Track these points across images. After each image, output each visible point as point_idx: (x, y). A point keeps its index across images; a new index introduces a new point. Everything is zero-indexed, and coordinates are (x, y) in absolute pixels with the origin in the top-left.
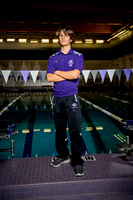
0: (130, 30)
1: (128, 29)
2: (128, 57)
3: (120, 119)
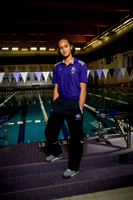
0: (101, 40)
1: (99, 39)
2: (99, 61)
3: (94, 109)
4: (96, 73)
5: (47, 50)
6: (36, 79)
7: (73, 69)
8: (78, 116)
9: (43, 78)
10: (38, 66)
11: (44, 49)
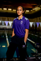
0: (40, 7)
1: (39, 7)
2: (38, 18)
4: (36, 24)
5: (12, 10)
6: (5, 24)
7: (22, 22)
8: (24, 46)
9: (9, 25)
10: (7, 18)
11: (11, 10)
